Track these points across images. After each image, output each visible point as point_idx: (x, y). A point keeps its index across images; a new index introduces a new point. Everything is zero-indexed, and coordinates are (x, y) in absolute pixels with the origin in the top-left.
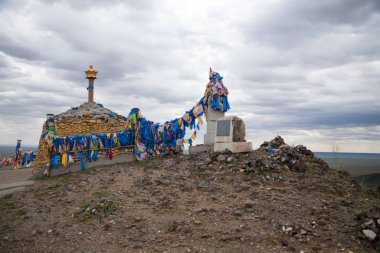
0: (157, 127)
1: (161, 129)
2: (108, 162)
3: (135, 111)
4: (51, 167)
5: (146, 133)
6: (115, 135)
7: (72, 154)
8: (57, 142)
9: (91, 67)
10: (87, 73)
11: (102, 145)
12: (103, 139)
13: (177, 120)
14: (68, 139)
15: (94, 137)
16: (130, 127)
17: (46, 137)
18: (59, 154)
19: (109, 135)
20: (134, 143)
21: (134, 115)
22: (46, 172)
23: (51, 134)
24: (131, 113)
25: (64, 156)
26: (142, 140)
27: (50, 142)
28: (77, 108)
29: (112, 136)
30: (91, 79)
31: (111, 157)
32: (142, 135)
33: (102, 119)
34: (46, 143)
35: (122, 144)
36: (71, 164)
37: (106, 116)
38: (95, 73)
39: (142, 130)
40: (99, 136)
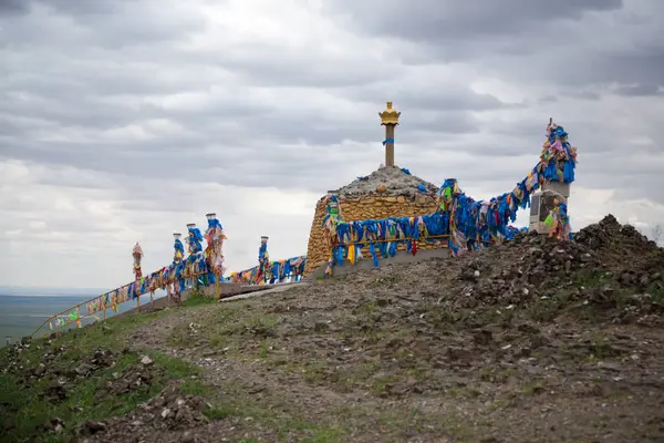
0: (479, 206)
1: (483, 210)
2: (410, 258)
3: (451, 183)
4: (334, 264)
5: (464, 215)
6: (420, 220)
7: (362, 246)
8: (342, 229)
9: (389, 105)
10: (384, 115)
11: (401, 234)
12: (404, 225)
13: (505, 195)
14: (355, 226)
15: (391, 222)
16: (442, 207)
17: (328, 223)
18: (344, 246)
19: (411, 219)
20: (449, 232)
21: (449, 189)
22: (328, 270)
23: (333, 218)
24: (444, 186)
25: (351, 249)
26: (460, 226)
27: (333, 229)
28: (366, 179)
29: (416, 220)
30: (390, 127)
31: (414, 252)
32: (460, 219)
33: (406, 195)
34: (328, 231)
35: (430, 233)
36: (360, 259)
37: (413, 191)
38: (396, 115)
39: (459, 211)
40: (398, 221)
